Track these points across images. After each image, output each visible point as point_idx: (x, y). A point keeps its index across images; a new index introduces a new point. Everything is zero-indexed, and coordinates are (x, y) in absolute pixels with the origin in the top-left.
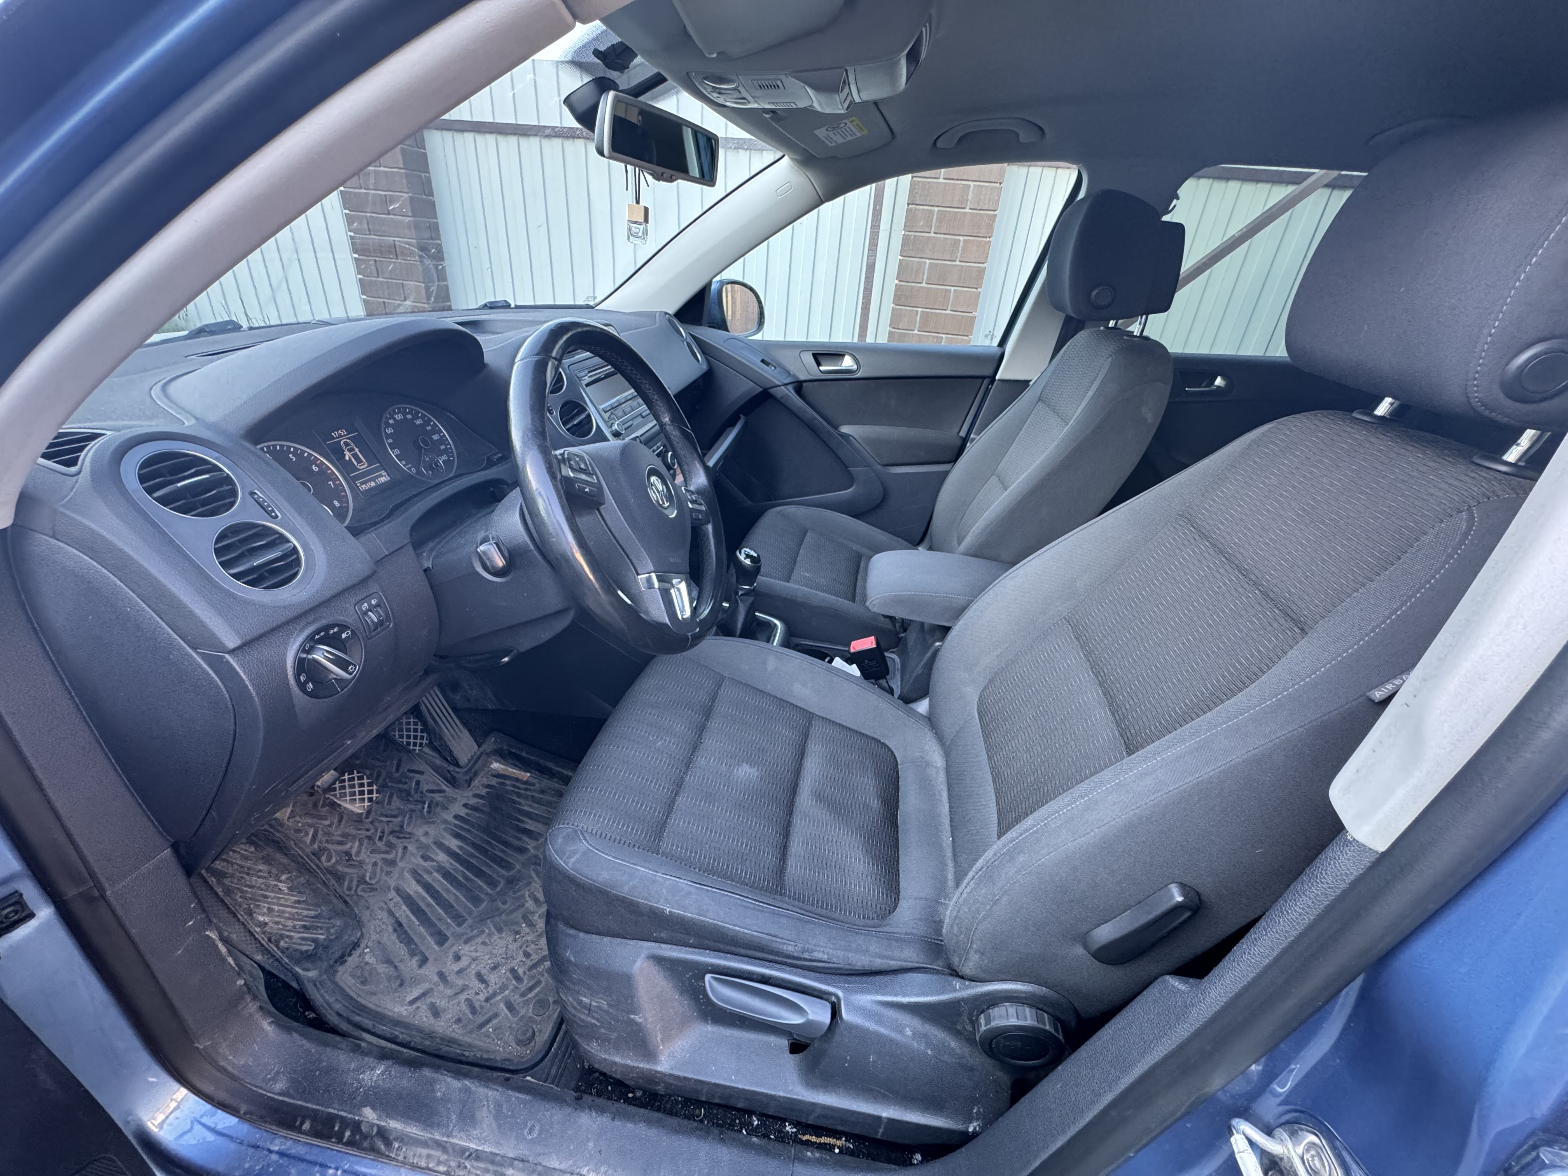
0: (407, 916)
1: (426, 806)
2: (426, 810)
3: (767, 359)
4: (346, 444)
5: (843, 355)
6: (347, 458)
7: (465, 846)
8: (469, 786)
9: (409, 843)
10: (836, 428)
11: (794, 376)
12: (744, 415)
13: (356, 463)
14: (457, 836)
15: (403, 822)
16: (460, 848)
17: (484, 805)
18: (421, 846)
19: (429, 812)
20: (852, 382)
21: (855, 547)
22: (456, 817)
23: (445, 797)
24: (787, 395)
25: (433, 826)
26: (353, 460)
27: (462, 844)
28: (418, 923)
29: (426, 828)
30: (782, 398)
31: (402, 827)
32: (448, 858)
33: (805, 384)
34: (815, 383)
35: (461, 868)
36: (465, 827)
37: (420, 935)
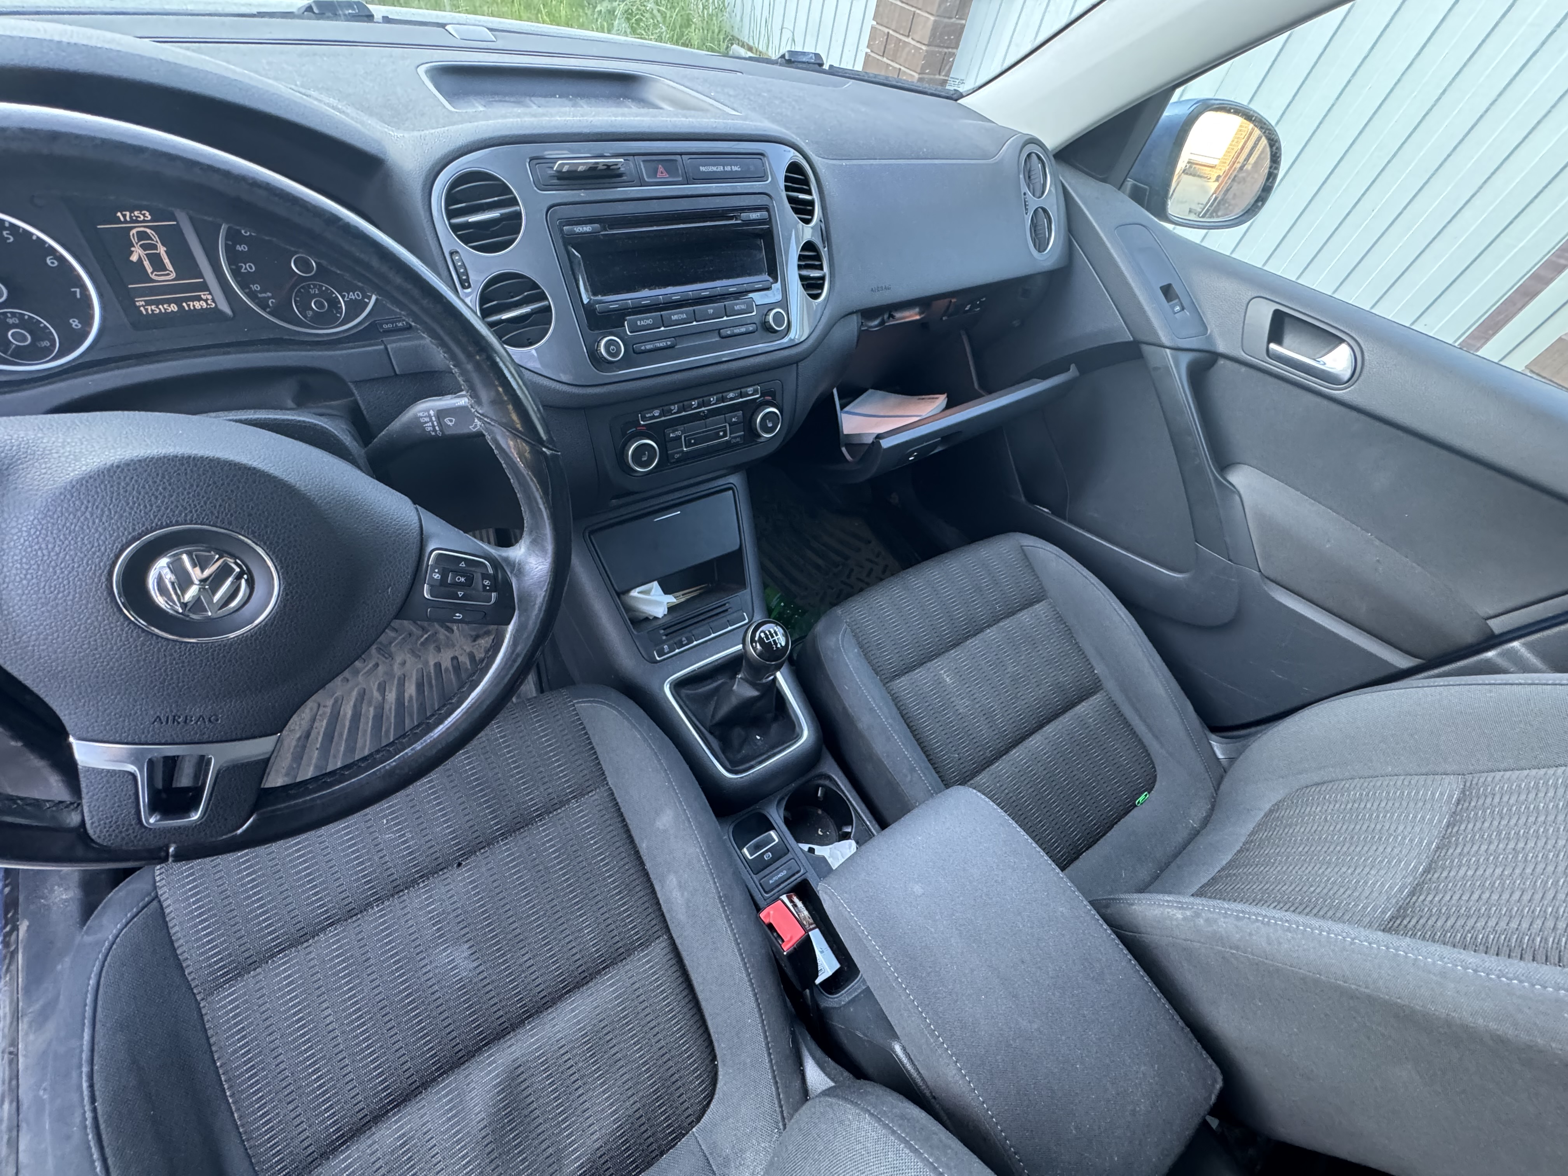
0: (318, 733)
1: (426, 636)
2: (422, 640)
3: (1177, 288)
4: (142, 236)
5: (1342, 341)
6: (134, 258)
7: (414, 701)
8: (474, 641)
9: (384, 662)
10: (1224, 464)
11: (1210, 339)
12: (1079, 368)
13: (149, 269)
14: (420, 686)
15: (395, 639)
16: (411, 697)
17: (467, 669)
18: (390, 674)
19: (422, 644)
20: (1318, 400)
21: (1100, 669)
22: (438, 666)
23: (448, 638)
24: (1167, 369)
25: (413, 659)
26: (146, 263)
27: (414, 698)
28: (318, 746)
29: (409, 657)
30: (1156, 369)
31: (391, 643)
32: (394, 702)
33: (1221, 362)
34: (1243, 369)
35: (393, 721)
36: (433, 681)
37: (311, 758)
